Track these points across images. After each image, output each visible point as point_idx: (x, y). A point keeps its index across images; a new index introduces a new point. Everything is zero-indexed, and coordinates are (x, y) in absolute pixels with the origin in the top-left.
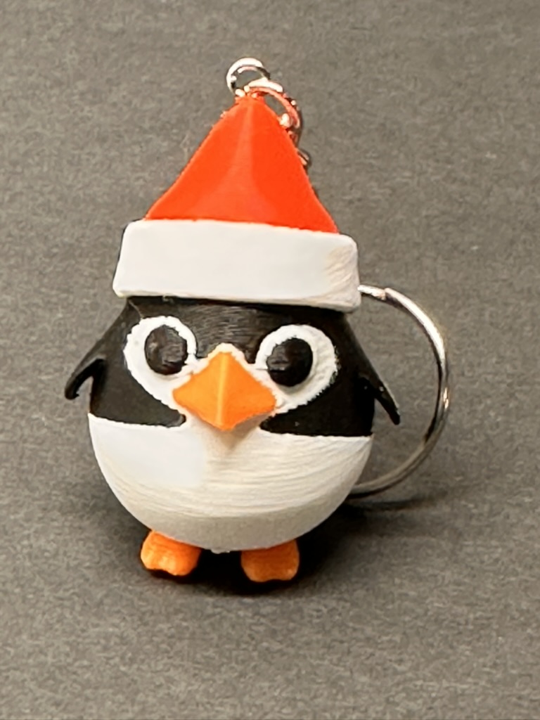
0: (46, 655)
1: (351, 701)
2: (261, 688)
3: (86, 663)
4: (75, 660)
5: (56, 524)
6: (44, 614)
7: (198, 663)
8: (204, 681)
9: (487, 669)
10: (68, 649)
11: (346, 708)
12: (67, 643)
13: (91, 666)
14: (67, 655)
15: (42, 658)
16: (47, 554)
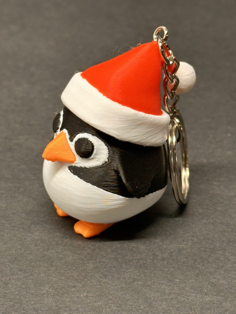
0: (12, 250)
1: (139, 256)
2: (103, 255)
3: (29, 252)
4: (24, 251)
5: (4, 196)
6: (7, 234)
7: (75, 247)
8: (79, 254)
9: (191, 238)
10: (20, 247)
11: (138, 259)
12: (20, 245)
13: (32, 253)
14: (21, 249)
15: (11, 252)
16: (3, 209)
